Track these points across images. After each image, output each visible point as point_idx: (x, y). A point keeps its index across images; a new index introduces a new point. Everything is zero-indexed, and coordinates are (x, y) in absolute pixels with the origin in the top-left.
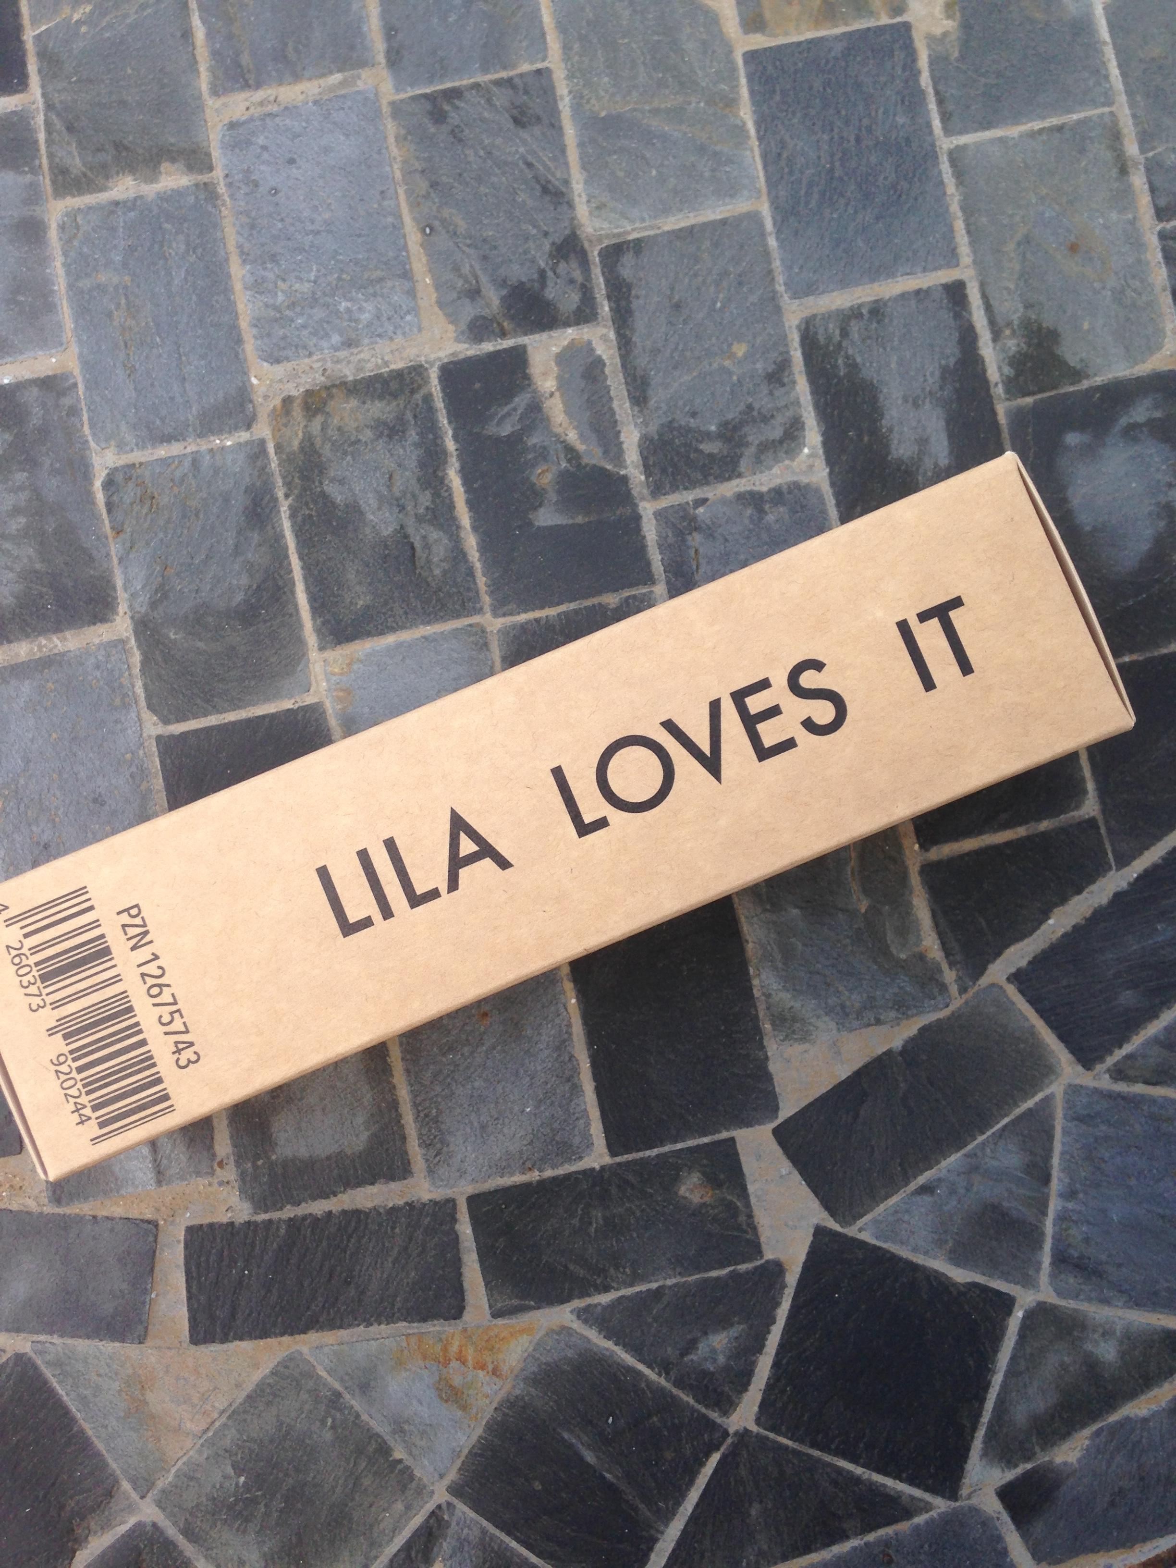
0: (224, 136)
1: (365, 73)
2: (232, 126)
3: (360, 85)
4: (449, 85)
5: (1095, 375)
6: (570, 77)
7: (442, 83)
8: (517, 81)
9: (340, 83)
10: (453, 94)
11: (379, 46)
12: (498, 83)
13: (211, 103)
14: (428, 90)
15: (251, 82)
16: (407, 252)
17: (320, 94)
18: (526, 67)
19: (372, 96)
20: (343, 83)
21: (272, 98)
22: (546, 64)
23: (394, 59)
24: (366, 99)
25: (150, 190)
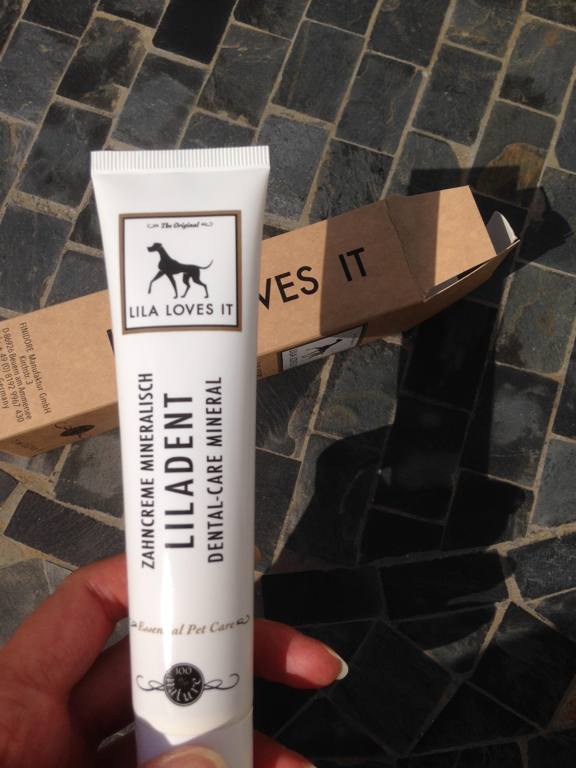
0: (268, 118)
1: (329, 124)
2: (273, 116)
3: (325, 128)
4: (355, 144)
5: (528, 368)
6: (399, 164)
7: (354, 142)
8: (380, 156)
9: (318, 123)
10: (355, 148)
11: (339, 118)
12: (372, 153)
13: (270, 104)
14: (347, 142)
15: (288, 105)
16: (309, 192)
17: (309, 122)
18: (385, 153)
19: (326, 133)
20: (318, 124)
21: (292, 115)
22: (393, 156)
23: (341, 126)
24: (324, 133)
25: (231, 121)
